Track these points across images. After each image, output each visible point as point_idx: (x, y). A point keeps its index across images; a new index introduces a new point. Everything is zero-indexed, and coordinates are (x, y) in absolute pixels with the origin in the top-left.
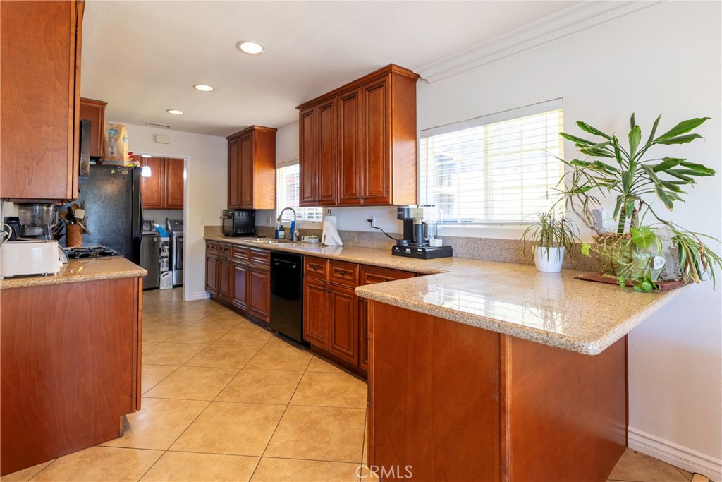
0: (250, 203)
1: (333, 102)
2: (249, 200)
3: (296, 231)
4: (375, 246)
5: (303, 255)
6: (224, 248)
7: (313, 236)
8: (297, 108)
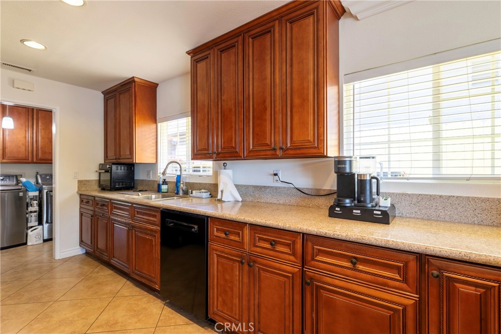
0: (129, 157)
1: (237, 42)
2: (128, 153)
3: (182, 185)
4: (281, 202)
5: (208, 217)
6: (100, 203)
7: (203, 190)
8: (188, 53)
